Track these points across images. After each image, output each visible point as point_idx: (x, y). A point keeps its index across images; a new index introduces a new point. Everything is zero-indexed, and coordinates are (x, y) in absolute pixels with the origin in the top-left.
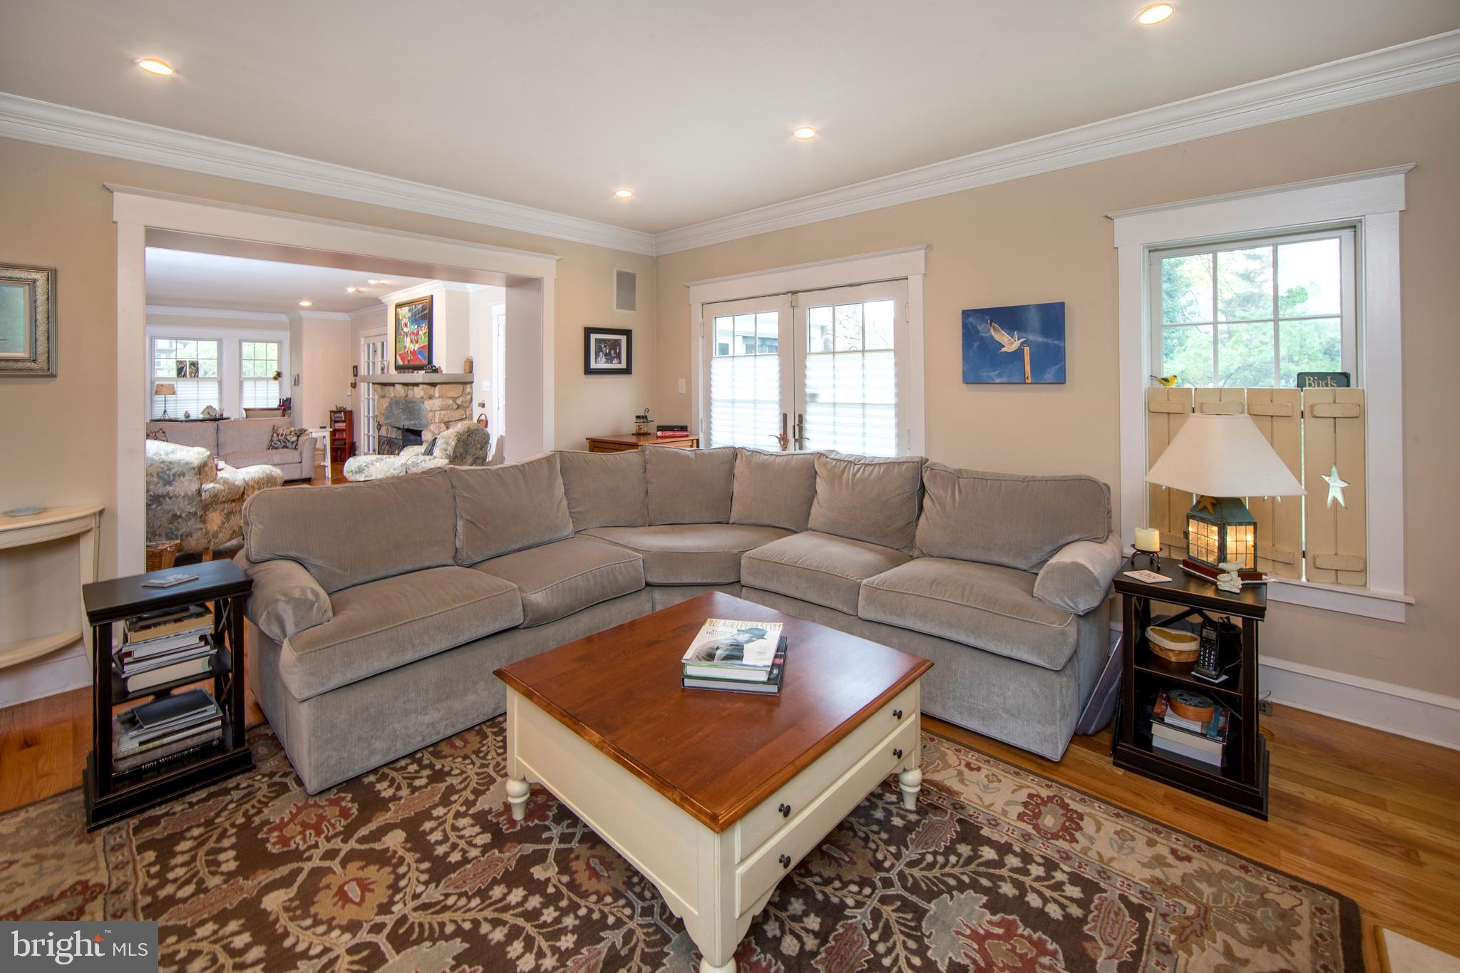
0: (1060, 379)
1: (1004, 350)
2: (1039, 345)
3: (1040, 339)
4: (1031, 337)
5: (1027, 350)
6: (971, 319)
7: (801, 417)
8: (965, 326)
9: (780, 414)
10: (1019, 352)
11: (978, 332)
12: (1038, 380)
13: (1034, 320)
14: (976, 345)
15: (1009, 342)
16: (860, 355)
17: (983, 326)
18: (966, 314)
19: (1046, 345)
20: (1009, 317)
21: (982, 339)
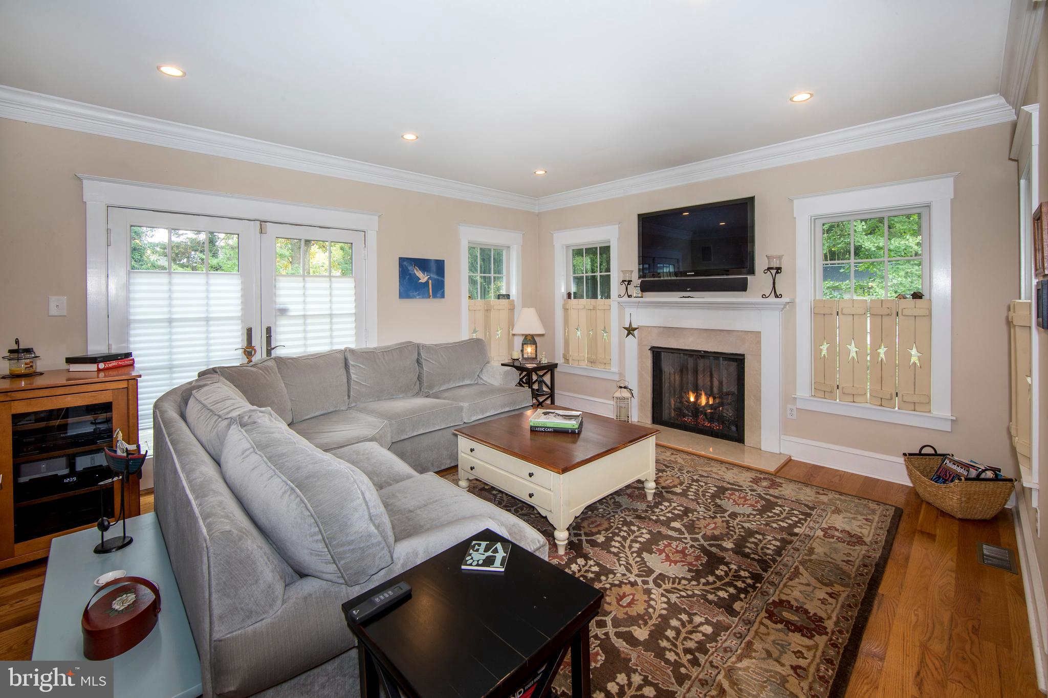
0: (443, 296)
1: (420, 281)
2: (436, 280)
3: (436, 277)
4: (432, 276)
5: (430, 281)
6: (405, 263)
7: (269, 330)
8: (401, 266)
9: (242, 328)
10: (427, 282)
11: (409, 270)
12: (435, 296)
13: (433, 267)
14: (407, 277)
15: (423, 277)
16: (328, 279)
17: (411, 267)
18: (402, 260)
19: (438, 280)
20: (423, 264)
21: (410, 274)
